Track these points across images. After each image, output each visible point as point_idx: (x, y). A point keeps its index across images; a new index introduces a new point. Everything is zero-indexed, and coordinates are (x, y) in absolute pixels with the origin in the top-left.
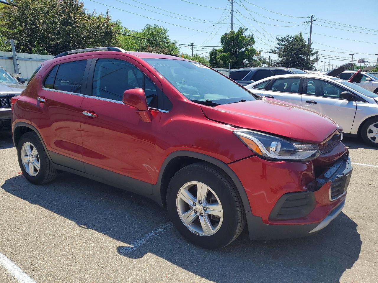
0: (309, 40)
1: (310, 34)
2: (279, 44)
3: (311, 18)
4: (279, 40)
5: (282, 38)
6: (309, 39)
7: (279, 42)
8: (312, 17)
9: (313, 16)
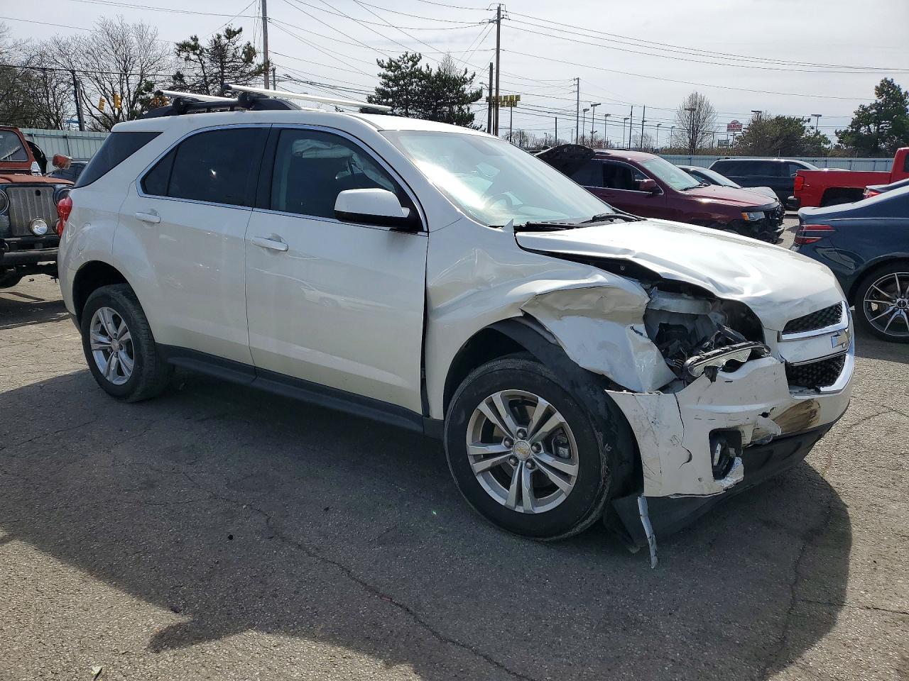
0: (494, 70)
1: (495, 52)
2: (384, 77)
3: (496, 12)
4: (382, 66)
5: (390, 59)
6: (491, 64)
7: (383, 71)
8: (499, 9)
9: (502, 8)
